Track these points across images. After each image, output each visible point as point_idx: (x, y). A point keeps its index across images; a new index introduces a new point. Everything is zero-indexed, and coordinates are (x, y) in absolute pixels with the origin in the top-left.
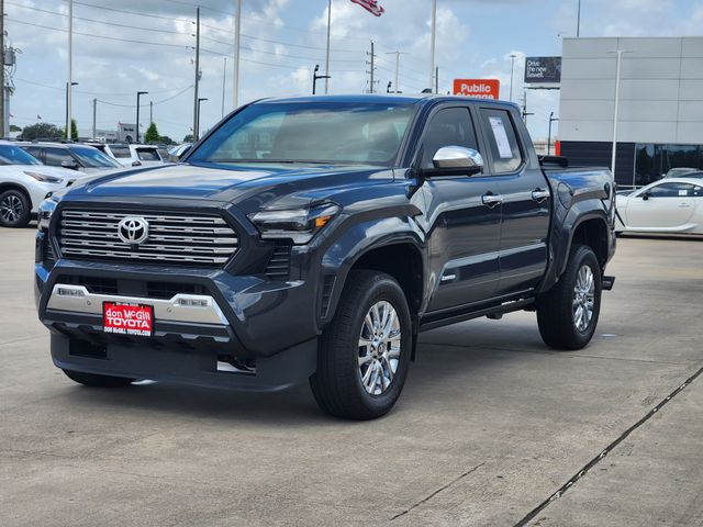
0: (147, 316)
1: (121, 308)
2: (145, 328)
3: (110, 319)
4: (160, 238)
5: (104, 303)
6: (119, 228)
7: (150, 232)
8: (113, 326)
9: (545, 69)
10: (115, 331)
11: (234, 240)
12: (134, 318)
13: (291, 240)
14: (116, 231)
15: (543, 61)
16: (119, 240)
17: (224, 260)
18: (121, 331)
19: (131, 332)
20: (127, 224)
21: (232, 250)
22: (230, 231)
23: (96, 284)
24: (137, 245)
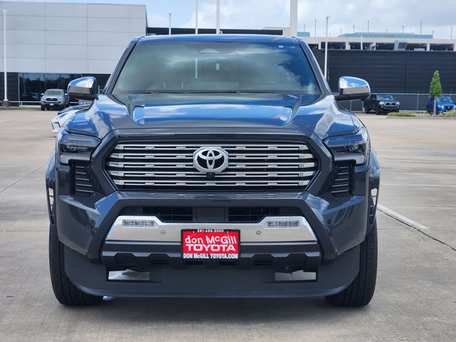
0: (234, 240)
1: (203, 235)
2: (231, 252)
3: (190, 246)
4: (240, 165)
5: (183, 231)
6: (196, 158)
7: (230, 161)
8: (193, 252)
10: (196, 256)
11: (312, 165)
12: (220, 243)
13: (354, 161)
14: (192, 161)
16: (195, 170)
17: (306, 183)
18: (203, 256)
19: (214, 256)
20: (205, 153)
21: (310, 173)
22: (309, 156)
23: (167, 213)
24: (214, 174)
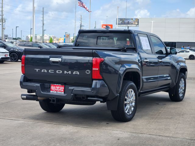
9: (121, 21)
15: (121, 19)
